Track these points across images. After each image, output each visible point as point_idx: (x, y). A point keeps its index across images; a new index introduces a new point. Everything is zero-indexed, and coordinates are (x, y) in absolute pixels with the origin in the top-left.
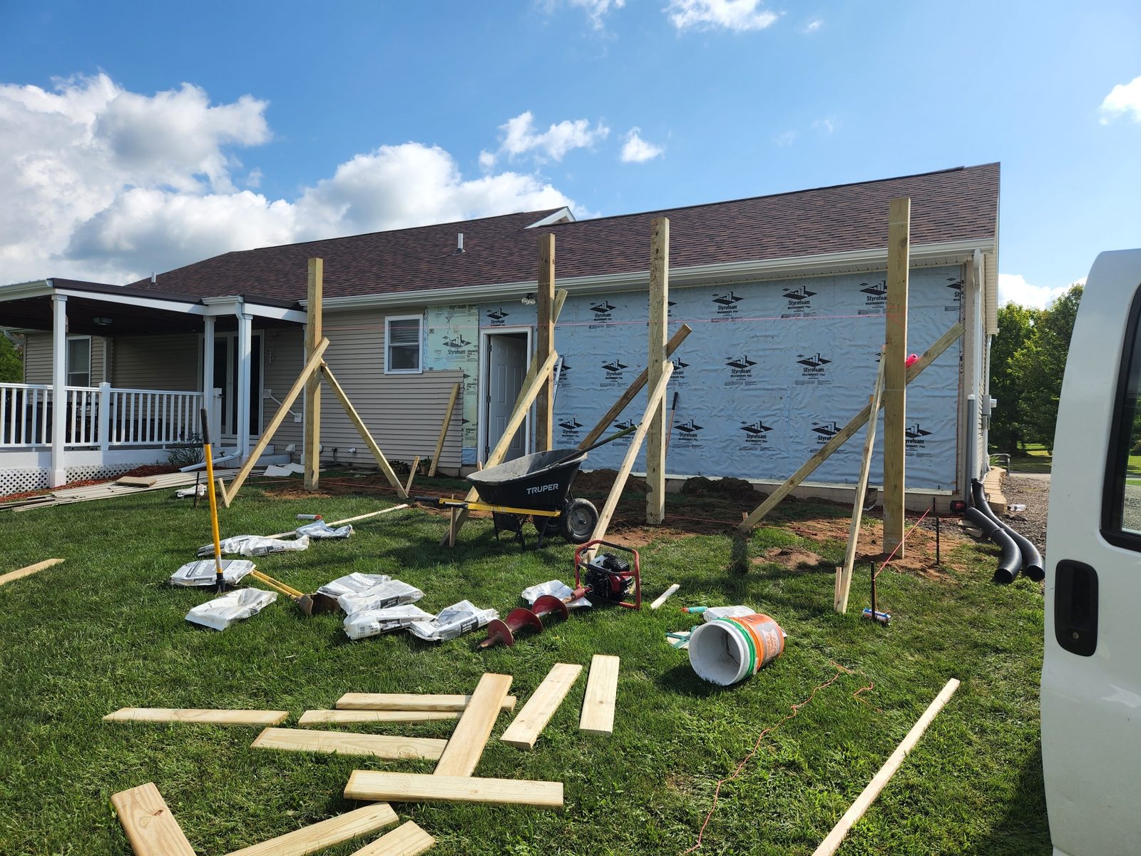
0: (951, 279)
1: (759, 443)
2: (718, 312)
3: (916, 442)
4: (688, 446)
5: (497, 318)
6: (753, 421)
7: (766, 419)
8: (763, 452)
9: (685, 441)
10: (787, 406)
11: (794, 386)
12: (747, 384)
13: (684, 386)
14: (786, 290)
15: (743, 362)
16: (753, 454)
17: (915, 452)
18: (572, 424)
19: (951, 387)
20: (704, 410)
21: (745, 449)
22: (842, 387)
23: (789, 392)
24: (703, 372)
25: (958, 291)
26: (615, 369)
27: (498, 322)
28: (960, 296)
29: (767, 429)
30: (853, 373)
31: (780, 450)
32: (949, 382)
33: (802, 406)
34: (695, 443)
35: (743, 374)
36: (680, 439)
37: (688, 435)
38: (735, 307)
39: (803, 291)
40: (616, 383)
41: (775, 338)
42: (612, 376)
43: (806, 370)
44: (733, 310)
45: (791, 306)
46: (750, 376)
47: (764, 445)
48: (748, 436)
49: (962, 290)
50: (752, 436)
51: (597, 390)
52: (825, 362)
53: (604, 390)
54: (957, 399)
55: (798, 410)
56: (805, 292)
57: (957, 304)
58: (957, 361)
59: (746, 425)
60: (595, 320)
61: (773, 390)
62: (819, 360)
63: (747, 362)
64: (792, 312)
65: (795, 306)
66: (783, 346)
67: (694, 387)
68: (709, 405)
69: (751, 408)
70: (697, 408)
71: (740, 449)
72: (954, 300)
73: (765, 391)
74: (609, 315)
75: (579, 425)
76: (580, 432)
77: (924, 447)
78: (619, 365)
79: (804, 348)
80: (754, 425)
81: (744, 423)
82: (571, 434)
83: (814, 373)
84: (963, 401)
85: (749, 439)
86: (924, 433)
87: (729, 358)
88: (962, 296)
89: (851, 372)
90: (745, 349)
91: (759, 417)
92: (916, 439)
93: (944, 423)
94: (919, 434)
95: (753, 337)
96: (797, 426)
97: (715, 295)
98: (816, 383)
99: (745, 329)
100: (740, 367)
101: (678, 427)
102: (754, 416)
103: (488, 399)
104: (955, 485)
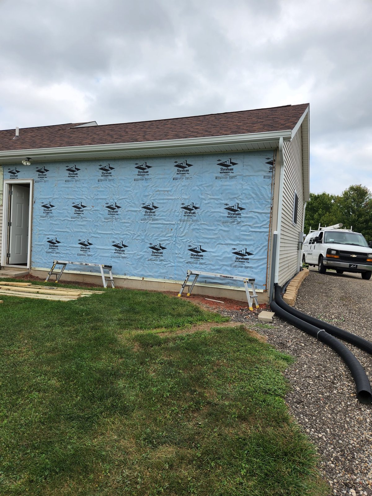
0: (268, 159)
1: (159, 257)
2: (138, 175)
3: (244, 259)
4: (120, 257)
5: (13, 174)
6: (156, 243)
7: (163, 242)
8: (160, 262)
9: (118, 254)
10: (175, 235)
11: (179, 222)
12: (153, 220)
13: (118, 220)
14: (176, 162)
15: (151, 207)
16: (155, 263)
17: (244, 266)
18: (54, 241)
19: (265, 226)
20: (129, 235)
21: (151, 260)
22: (205, 224)
23: (176, 226)
24: (129, 212)
25: (272, 166)
26: (79, 208)
27: (14, 176)
28: (272, 170)
29: (163, 248)
30: (212, 216)
31: (170, 261)
32: (264, 223)
33: (183, 235)
34: (123, 255)
35: (151, 214)
36: (115, 253)
37: (119, 251)
38: (147, 172)
39: (185, 163)
40: (80, 217)
41: (169, 192)
42: (78, 212)
43: (186, 213)
44: (146, 174)
45: (179, 172)
46: (155, 215)
47: (162, 258)
48: (153, 252)
49: (274, 166)
50: (155, 252)
51: (69, 221)
52: (196, 208)
53: (73, 221)
54: (268, 233)
55: (181, 237)
56: (187, 164)
57: (270, 174)
58: (269, 211)
59: (152, 246)
60: (69, 177)
61: (167, 224)
62: (193, 207)
63: (153, 206)
64: (179, 176)
65: (181, 172)
66: (173, 198)
67: (123, 221)
68: (131, 232)
69: (155, 235)
70: (125, 234)
71: (148, 260)
72: (269, 172)
73: (163, 225)
74: (77, 174)
75: (58, 242)
76: (60, 246)
77: (249, 262)
78: (82, 205)
79: (185, 199)
80: (156, 246)
81: (151, 244)
82: (54, 247)
83: (190, 214)
84: (271, 234)
85: (153, 254)
86: (249, 254)
87: (144, 204)
88: (274, 169)
89: (210, 215)
90: (152, 198)
91: (159, 241)
92: (245, 257)
93: (259, 248)
94: (246, 254)
95: (157, 191)
96: (179, 247)
97: (137, 164)
98: (191, 220)
99: (152, 187)
100: (149, 209)
101: (114, 246)
102: (157, 240)
103: (9, 224)
104: (265, 286)
